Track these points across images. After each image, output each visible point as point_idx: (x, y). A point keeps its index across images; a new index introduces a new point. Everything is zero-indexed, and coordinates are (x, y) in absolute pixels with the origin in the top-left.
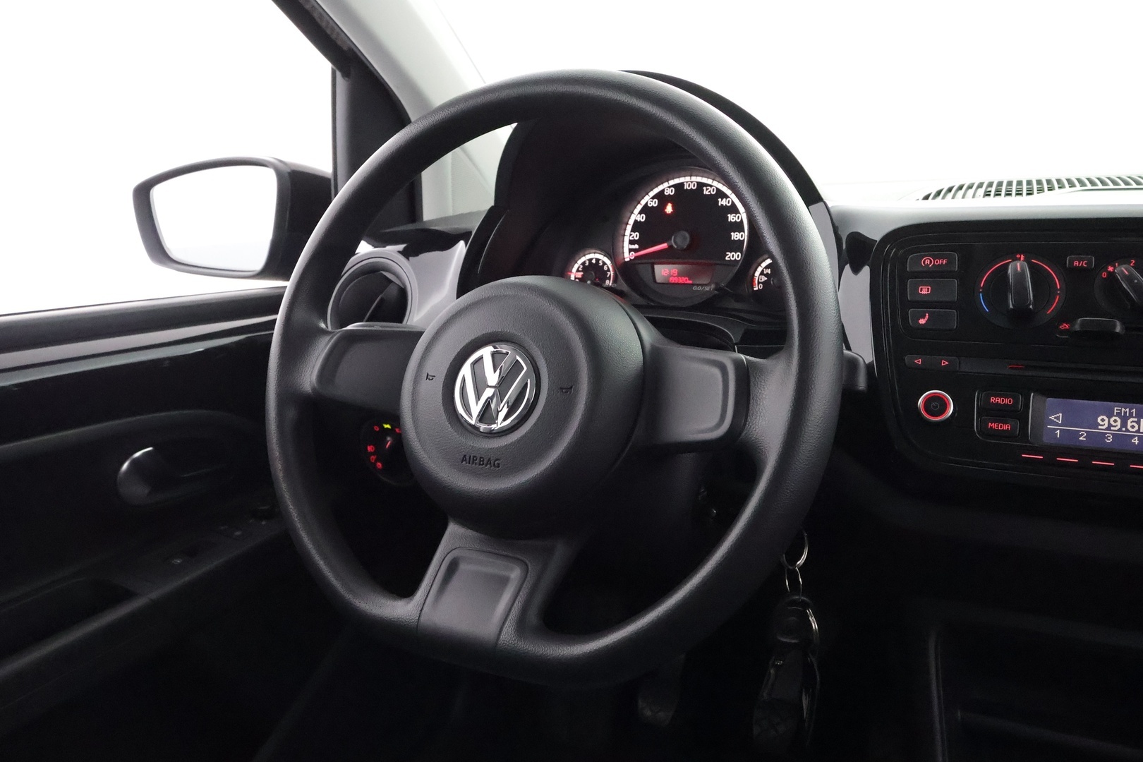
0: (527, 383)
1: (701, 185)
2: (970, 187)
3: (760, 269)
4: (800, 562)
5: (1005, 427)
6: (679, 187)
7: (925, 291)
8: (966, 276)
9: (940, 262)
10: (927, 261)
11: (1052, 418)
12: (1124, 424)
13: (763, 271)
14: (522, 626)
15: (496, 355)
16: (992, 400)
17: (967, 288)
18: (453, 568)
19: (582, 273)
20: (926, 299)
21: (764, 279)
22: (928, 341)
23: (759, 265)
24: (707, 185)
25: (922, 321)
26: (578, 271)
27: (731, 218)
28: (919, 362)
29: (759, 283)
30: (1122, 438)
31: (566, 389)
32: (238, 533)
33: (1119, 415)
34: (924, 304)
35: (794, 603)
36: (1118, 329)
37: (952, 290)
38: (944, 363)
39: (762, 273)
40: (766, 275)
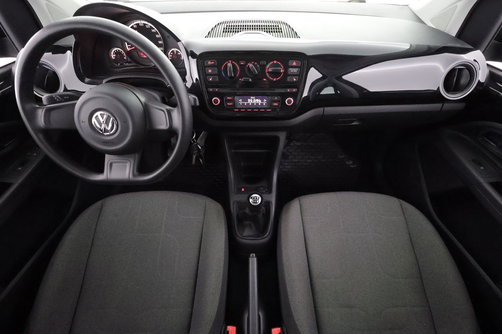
0: (114, 122)
1: (145, 24)
2: (221, 24)
3: (169, 53)
4: (194, 137)
5: (231, 104)
6: (138, 24)
7: (210, 71)
8: (219, 66)
9: (212, 63)
10: (209, 63)
11: (240, 100)
12: (253, 101)
13: (170, 53)
14: (134, 175)
15: (101, 115)
16: (228, 98)
17: (219, 70)
18: (111, 165)
19: (115, 55)
20: (211, 73)
21: (171, 56)
22: (213, 85)
23: (169, 52)
24: (147, 24)
25: (211, 79)
26: (113, 54)
27: (157, 36)
28: (211, 90)
29: (170, 57)
30: (253, 104)
31: (125, 122)
32: (35, 154)
33: (252, 99)
34: (211, 75)
35: (195, 145)
36: (250, 80)
37: (216, 71)
38: (217, 90)
39: (170, 54)
40: (172, 55)
